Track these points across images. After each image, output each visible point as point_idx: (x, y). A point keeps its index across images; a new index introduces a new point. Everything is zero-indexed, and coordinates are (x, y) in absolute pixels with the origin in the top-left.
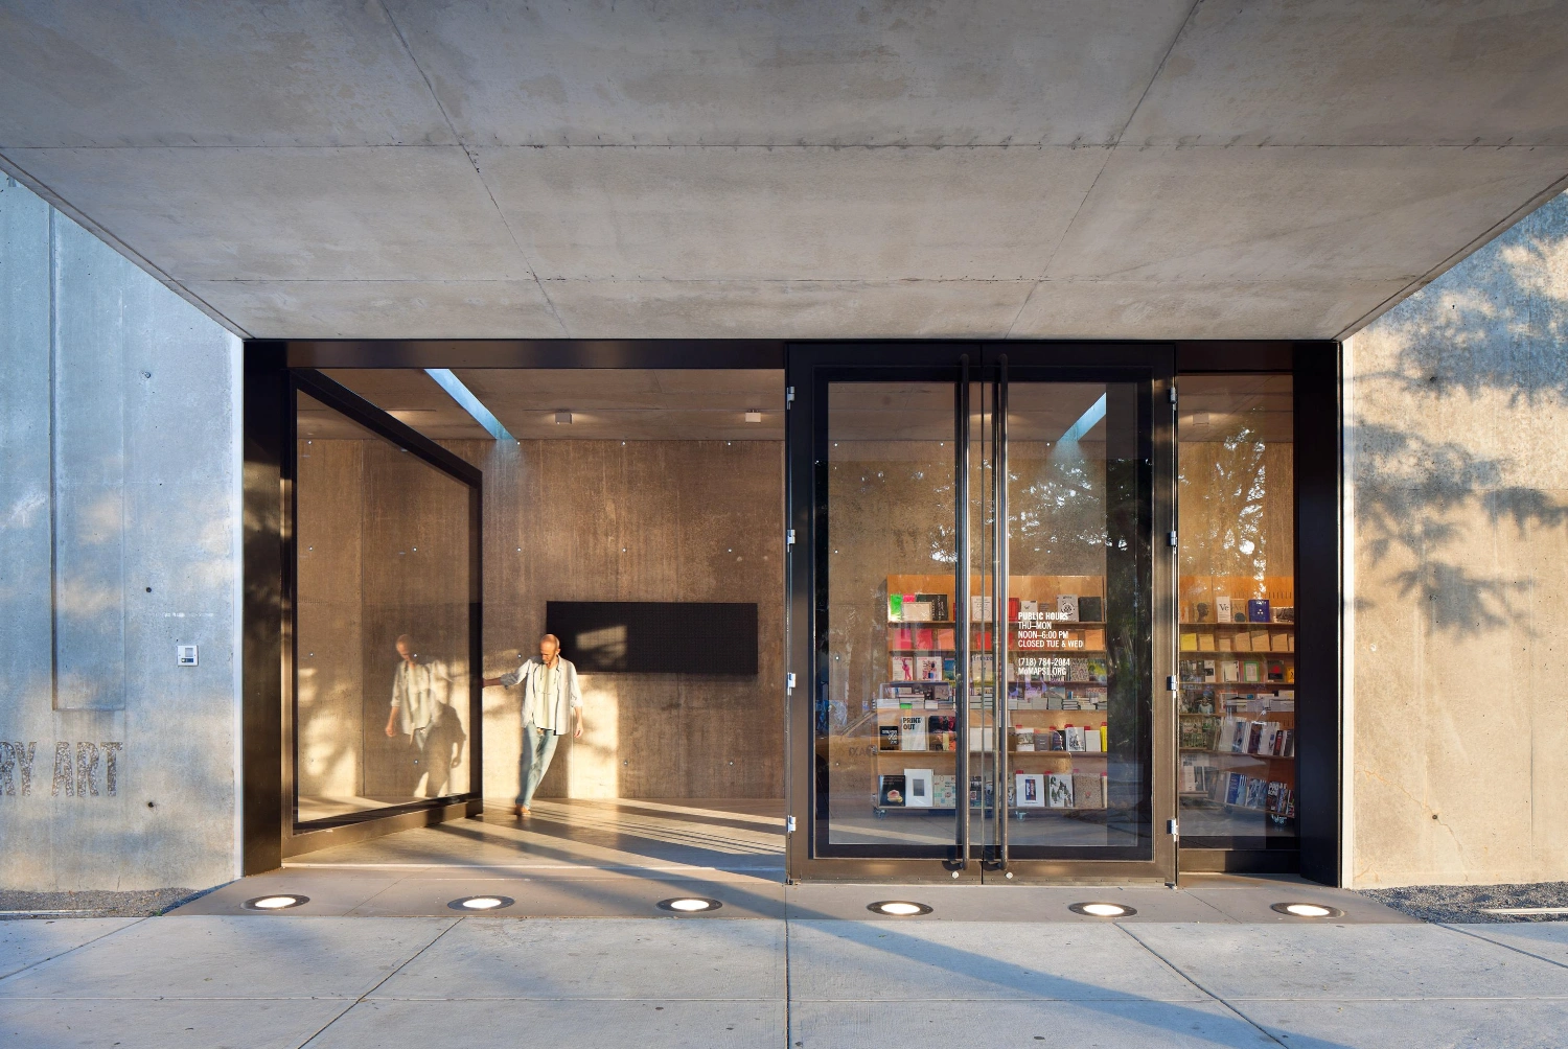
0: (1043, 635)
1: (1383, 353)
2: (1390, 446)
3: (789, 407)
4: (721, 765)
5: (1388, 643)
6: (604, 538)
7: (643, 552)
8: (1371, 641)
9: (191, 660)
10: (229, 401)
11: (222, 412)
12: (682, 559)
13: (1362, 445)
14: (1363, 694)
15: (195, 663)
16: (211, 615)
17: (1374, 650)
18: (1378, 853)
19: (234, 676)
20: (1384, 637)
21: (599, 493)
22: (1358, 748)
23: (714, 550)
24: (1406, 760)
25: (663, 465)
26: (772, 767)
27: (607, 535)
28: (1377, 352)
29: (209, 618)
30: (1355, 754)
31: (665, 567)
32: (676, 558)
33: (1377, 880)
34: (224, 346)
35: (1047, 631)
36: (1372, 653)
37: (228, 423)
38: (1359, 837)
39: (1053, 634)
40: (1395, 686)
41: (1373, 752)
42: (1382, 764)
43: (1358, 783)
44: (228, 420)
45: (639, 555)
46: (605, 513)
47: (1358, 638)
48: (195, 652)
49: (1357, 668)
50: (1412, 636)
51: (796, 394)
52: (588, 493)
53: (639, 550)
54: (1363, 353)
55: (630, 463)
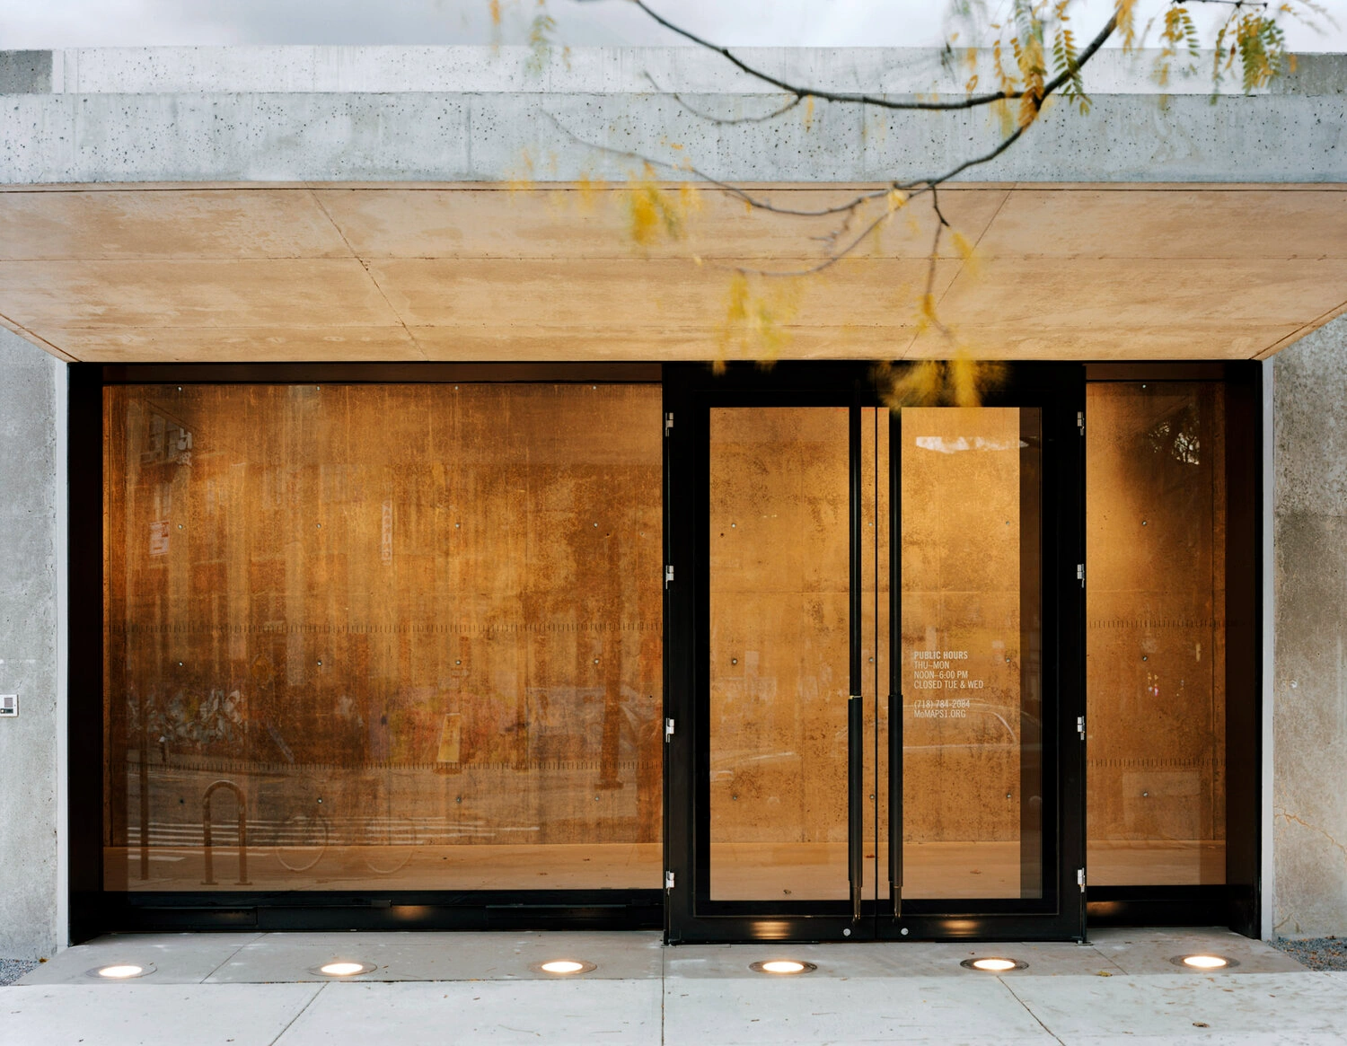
0: (941, 675)
1: (1305, 373)
2: (1312, 470)
3: (667, 434)
4: (582, 801)
5: (1308, 680)
6: (430, 509)
7: (481, 528)
8: (1292, 678)
9: (10, 711)
10: (52, 429)
11: (45, 442)
12: (531, 535)
13: (1282, 470)
14: (1283, 732)
15: (15, 714)
16: (32, 661)
17: (1294, 686)
18: (1299, 902)
19: (58, 727)
20: (1305, 672)
21: (423, 451)
22: (1278, 789)
23: (574, 525)
24: (1329, 802)
25: (508, 414)
26: (650, 802)
27: (433, 506)
28: (1299, 372)
29: (30, 665)
30: (1275, 796)
31: (510, 546)
32: (525, 535)
33: (1298, 930)
34: (47, 371)
35: (945, 670)
36: (1292, 689)
37: (51, 453)
38: (1279, 885)
39: (951, 674)
40: (1317, 724)
41: (1294, 794)
42: (1303, 807)
43: (1277, 827)
44: (51, 450)
45: (477, 531)
46: (431, 477)
47: (1278, 675)
48: (15, 702)
49: (1277, 706)
50: (1335, 671)
51: (674, 420)
52: (409, 452)
53: (476, 526)
54: (1284, 373)
55: (466, 414)
